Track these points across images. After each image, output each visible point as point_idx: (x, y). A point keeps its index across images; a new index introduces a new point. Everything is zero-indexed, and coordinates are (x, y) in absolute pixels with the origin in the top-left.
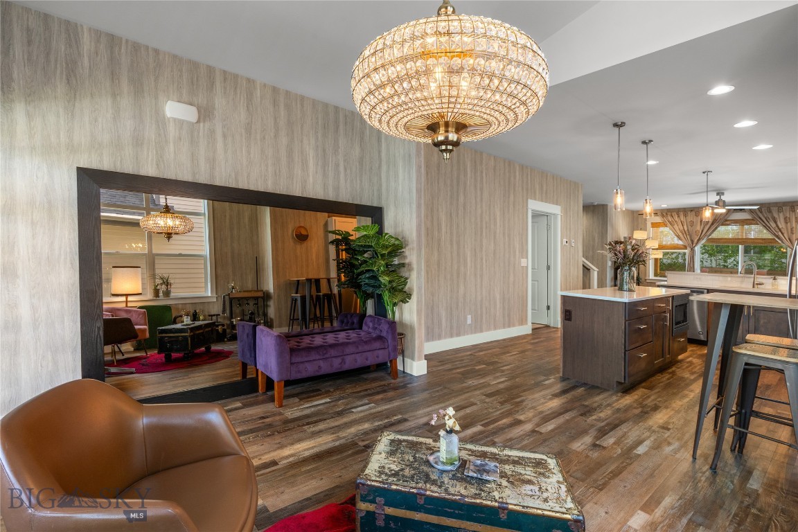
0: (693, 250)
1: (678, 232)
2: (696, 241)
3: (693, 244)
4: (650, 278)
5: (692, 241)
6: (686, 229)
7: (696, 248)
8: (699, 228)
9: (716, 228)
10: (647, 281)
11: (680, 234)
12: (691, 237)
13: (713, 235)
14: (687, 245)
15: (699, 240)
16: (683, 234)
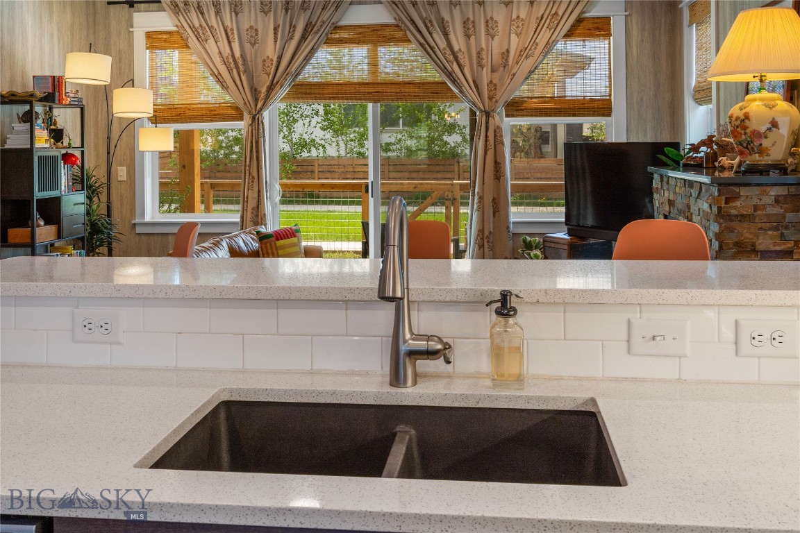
0: (256, 121)
1: (218, 61)
2: (264, 90)
3: (256, 100)
4: (148, 219)
5: (255, 91)
6: (238, 54)
7: (266, 114)
8: (271, 51)
9: (313, 51)
10: (139, 230)
11: (223, 70)
12: (251, 79)
13: (305, 71)
14: (241, 104)
15: (271, 88)
16: (230, 70)
